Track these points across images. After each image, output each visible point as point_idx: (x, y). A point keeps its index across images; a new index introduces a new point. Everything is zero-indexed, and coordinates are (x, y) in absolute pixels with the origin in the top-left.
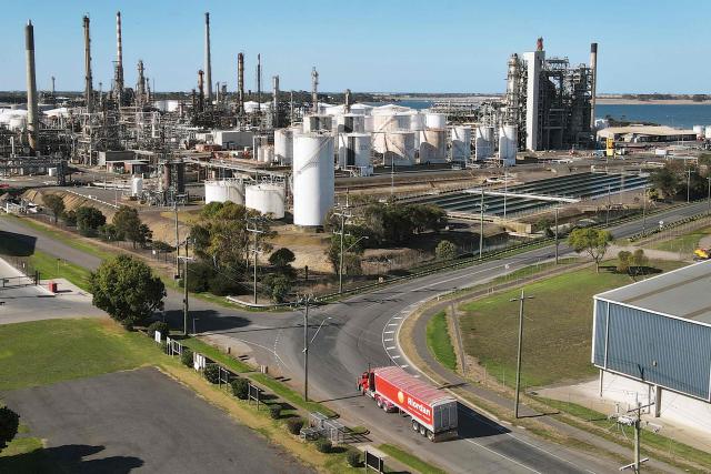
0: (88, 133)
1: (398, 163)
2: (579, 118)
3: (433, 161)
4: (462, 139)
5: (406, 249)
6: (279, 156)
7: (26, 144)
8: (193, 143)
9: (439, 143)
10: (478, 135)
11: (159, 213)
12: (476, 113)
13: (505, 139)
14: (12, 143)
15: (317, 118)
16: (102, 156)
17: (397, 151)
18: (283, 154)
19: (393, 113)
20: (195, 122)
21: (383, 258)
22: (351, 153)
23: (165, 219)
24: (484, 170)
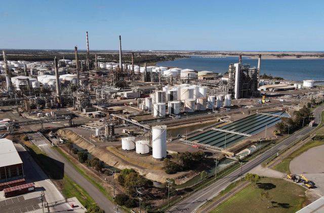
0: (79, 100)
1: (189, 111)
2: (253, 86)
3: (201, 110)
4: (212, 101)
5: (191, 171)
6: (147, 107)
7: (57, 102)
8: (116, 97)
9: (204, 104)
10: (217, 99)
11: (106, 147)
12: (217, 84)
13: (227, 99)
14: (52, 102)
15: (161, 93)
16: (84, 110)
17: (188, 107)
18: (148, 106)
19: (187, 88)
20: (117, 86)
21: (183, 177)
22: (172, 109)
23: (108, 151)
24: (219, 114)
